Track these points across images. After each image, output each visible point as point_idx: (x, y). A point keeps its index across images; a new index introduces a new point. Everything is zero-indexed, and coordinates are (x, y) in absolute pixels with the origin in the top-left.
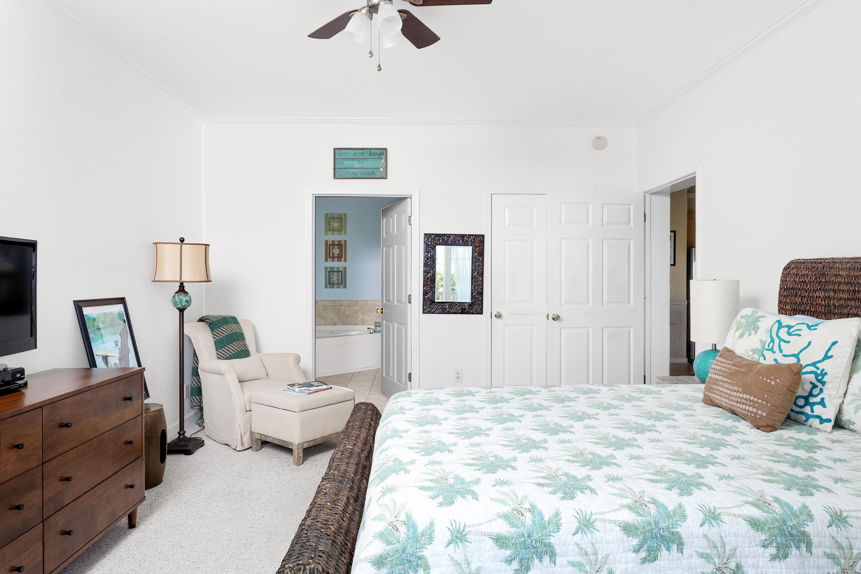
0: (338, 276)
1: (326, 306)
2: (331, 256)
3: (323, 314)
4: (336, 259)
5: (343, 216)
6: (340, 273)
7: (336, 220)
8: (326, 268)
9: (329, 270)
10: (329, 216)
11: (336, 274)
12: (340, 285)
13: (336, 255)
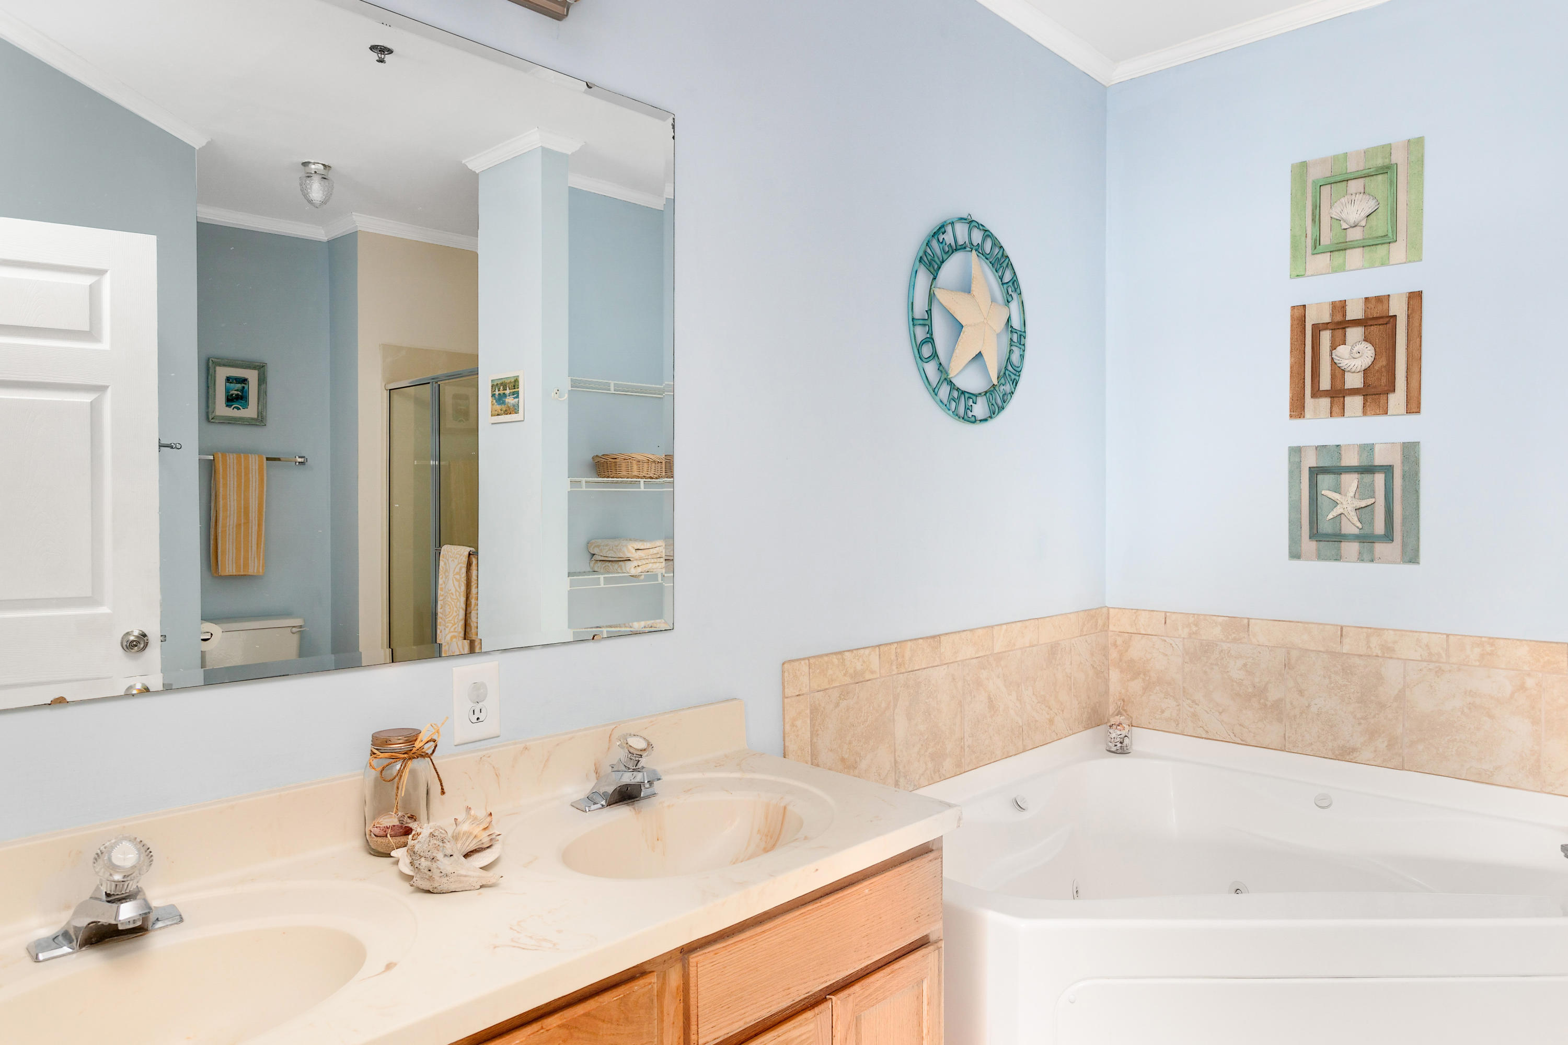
0: (1365, 491)
1: (1294, 654)
2: (1325, 383)
3: (1274, 694)
4: (1354, 403)
5: (1398, 157)
6: (1379, 478)
7: (1355, 186)
8: (1296, 452)
9: (1311, 460)
10: (1316, 174)
11: (1351, 482)
12: (1379, 548)
13: (1354, 381)
